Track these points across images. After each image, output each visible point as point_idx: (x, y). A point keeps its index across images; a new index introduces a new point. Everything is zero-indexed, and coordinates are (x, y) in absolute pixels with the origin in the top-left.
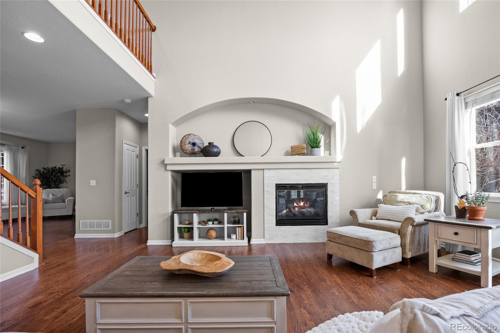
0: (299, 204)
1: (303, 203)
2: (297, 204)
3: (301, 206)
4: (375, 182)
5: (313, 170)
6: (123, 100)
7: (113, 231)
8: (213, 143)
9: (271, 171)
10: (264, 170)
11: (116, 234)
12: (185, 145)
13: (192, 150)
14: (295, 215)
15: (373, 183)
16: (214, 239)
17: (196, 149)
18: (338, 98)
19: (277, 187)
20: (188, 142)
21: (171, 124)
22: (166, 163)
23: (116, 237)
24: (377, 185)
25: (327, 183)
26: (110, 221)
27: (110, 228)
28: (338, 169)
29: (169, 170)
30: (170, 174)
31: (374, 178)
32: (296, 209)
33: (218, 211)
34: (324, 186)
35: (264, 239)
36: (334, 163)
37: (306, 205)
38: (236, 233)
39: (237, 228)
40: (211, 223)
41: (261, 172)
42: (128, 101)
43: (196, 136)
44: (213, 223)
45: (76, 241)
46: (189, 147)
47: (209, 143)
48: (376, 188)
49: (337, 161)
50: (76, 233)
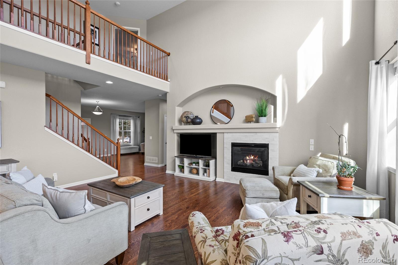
0: (250, 157)
1: (253, 156)
2: (249, 157)
3: (252, 159)
4: (313, 145)
5: (258, 134)
6: (158, 95)
7: (158, 164)
8: (198, 116)
9: (229, 134)
10: (224, 133)
11: (159, 165)
12: (183, 118)
13: (186, 121)
14: (246, 165)
15: (310, 145)
16: (195, 175)
17: (189, 120)
18: (281, 77)
19: (232, 145)
20: (184, 117)
21: (177, 106)
22: (173, 129)
23: (159, 166)
24: (314, 148)
25: (268, 144)
26: (157, 158)
27: (157, 162)
28: (278, 133)
29: (175, 133)
30: (176, 135)
31: (312, 141)
32: (248, 161)
33: (196, 158)
34: (266, 146)
35: (223, 179)
36: (275, 129)
37: (255, 158)
38: (206, 173)
39: (207, 170)
40: (194, 164)
41: (222, 134)
42: (161, 95)
43: (189, 113)
44: (196, 165)
45: (145, 166)
46: (184, 119)
47: (196, 116)
48: (314, 150)
49: (278, 127)
50: (145, 162)
